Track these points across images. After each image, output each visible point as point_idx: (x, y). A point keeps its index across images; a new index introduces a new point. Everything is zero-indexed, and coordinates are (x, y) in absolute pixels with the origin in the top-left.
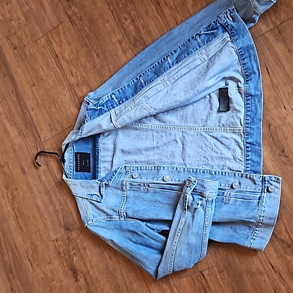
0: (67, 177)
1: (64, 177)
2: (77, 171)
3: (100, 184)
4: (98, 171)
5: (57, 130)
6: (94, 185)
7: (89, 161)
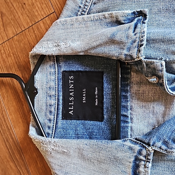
0: (40, 133)
1: (32, 132)
2: (66, 116)
3: (140, 153)
4: (126, 116)
5: (19, 25)
6: (120, 155)
7: (101, 90)
